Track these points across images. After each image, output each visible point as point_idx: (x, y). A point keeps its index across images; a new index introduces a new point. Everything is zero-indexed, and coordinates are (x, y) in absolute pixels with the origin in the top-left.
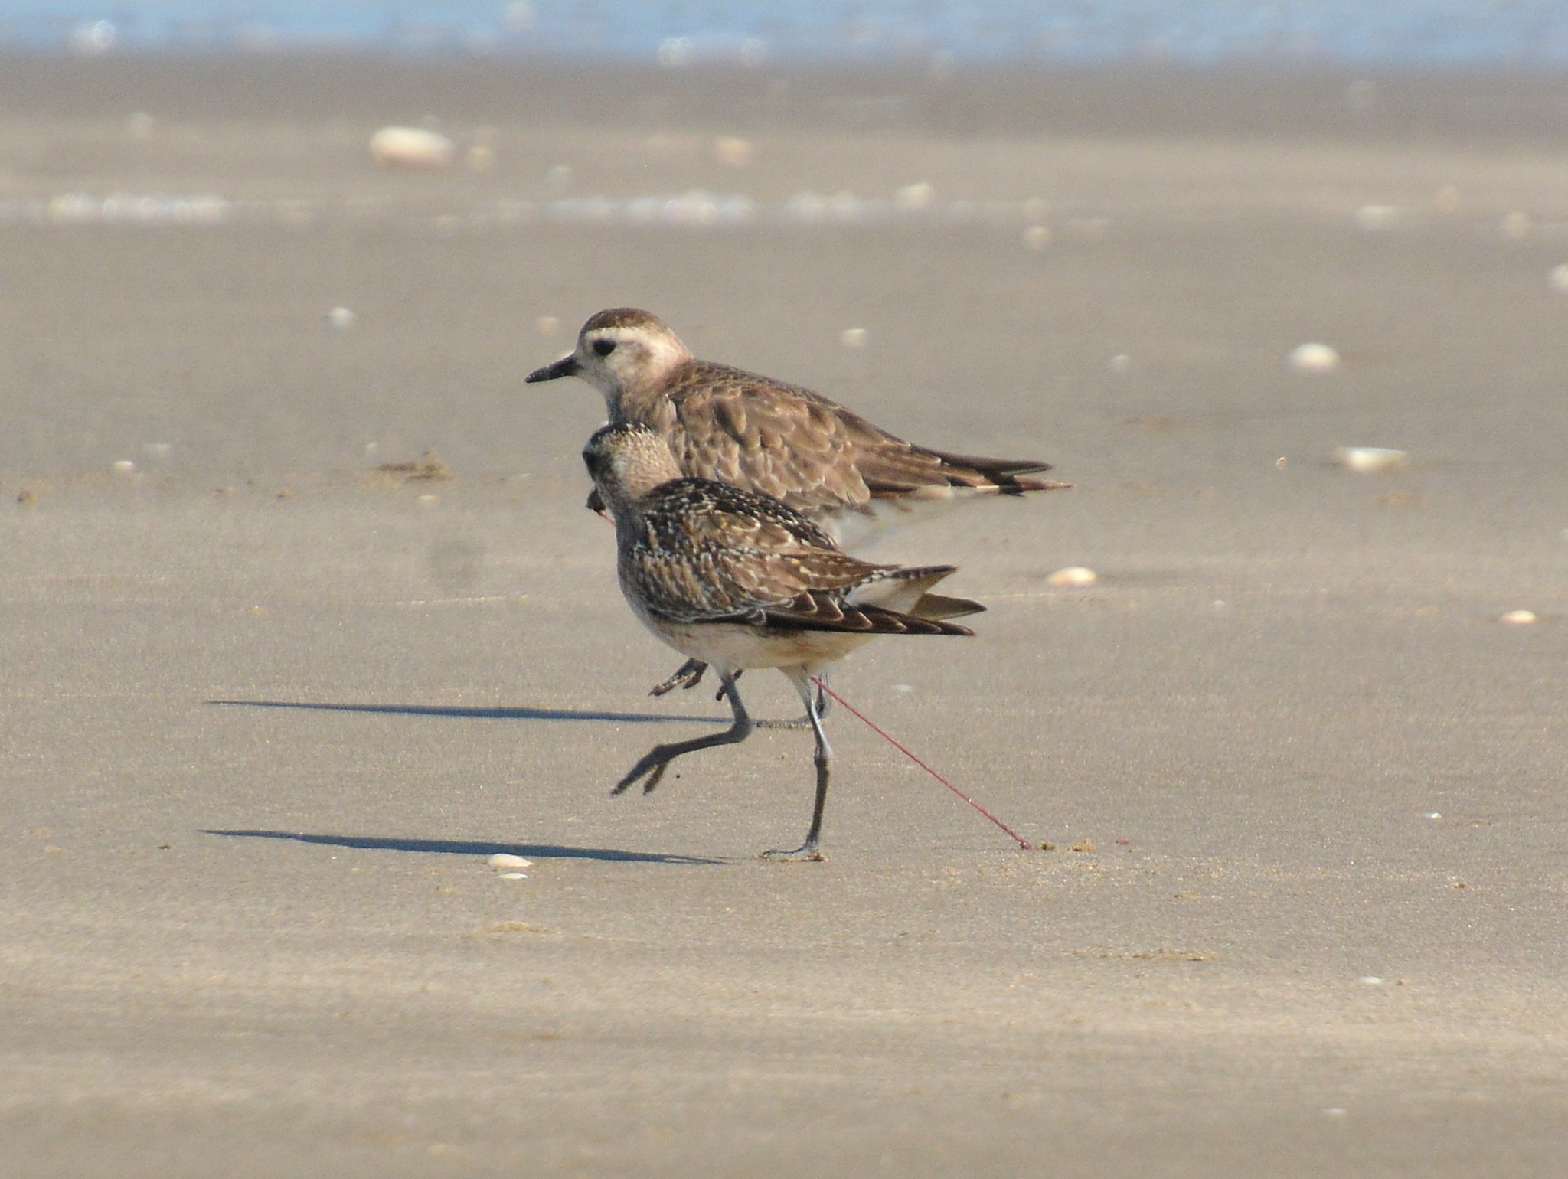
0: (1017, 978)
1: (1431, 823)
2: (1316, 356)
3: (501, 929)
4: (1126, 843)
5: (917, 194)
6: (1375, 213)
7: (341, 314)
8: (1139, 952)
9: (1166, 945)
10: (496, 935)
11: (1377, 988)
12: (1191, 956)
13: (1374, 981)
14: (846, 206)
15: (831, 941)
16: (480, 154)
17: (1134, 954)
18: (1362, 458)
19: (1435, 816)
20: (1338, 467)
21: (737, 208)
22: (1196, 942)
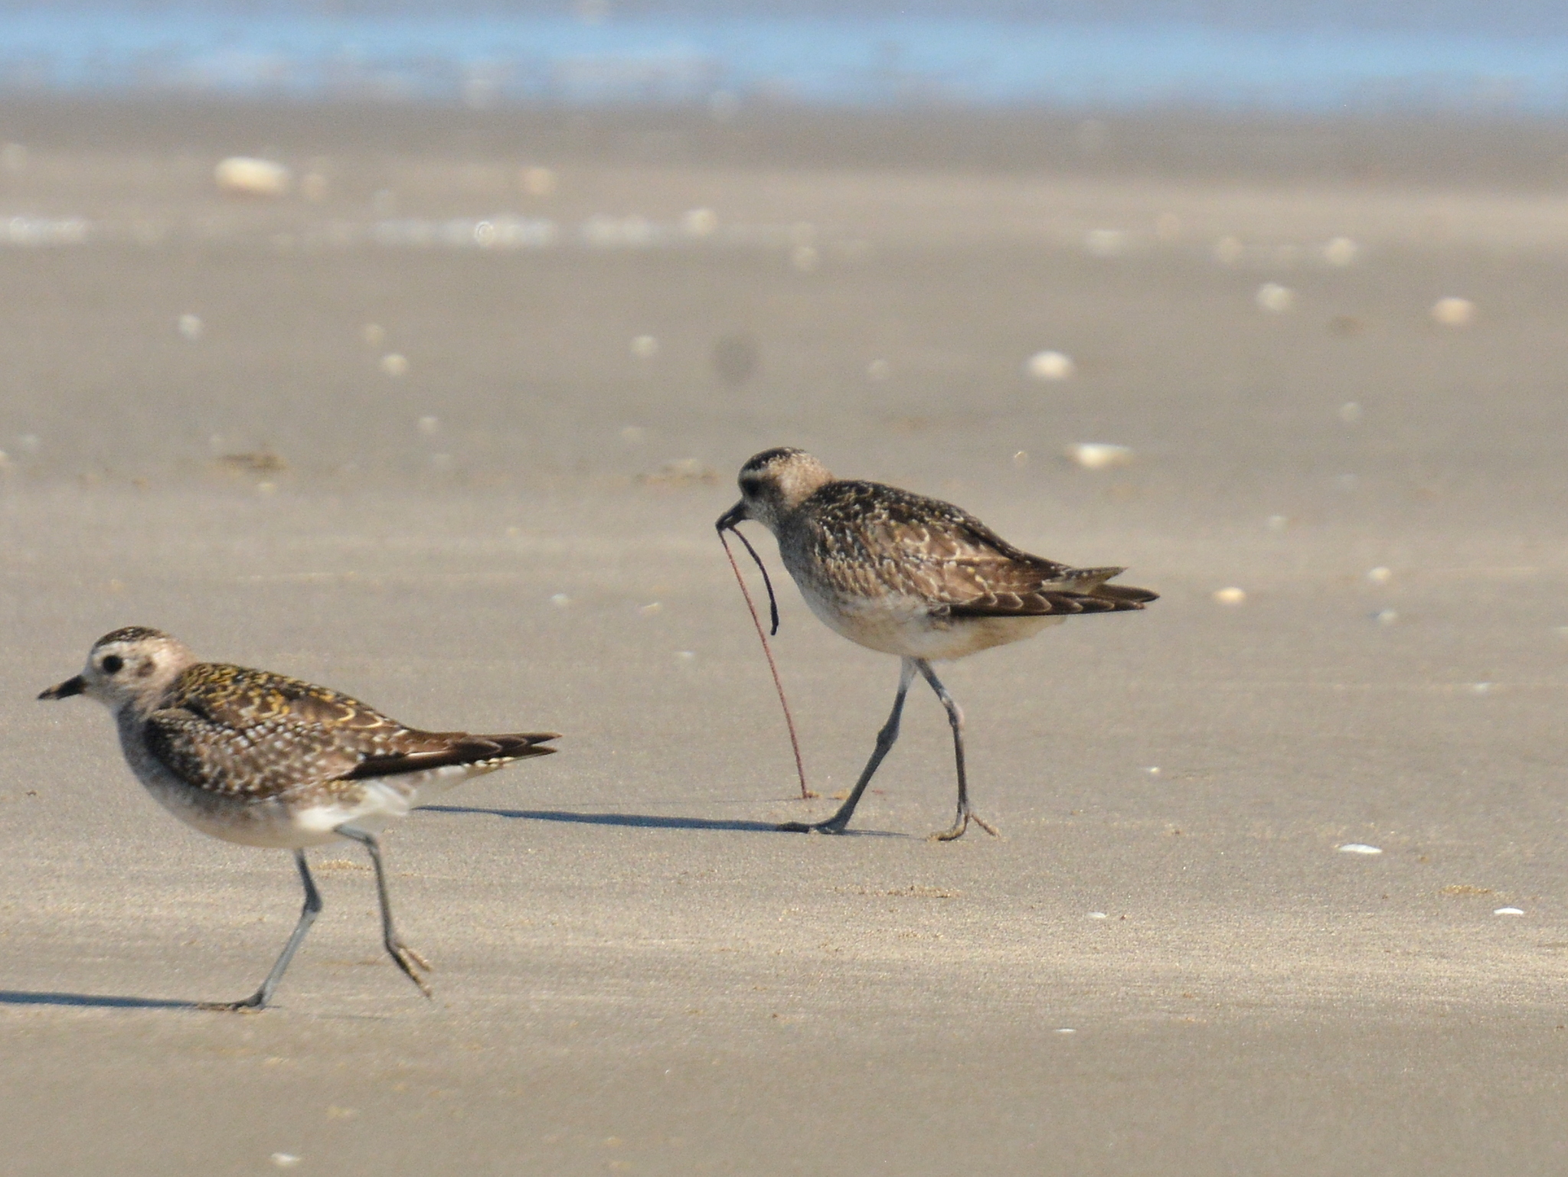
0: (785, 912)
1: (1151, 778)
2: (1051, 364)
3: (329, 866)
4: (881, 793)
5: (699, 221)
6: (1104, 239)
7: (190, 323)
8: (893, 889)
9: (916, 883)
10: (325, 873)
11: (1102, 922)
12: (939, 893)
13: (1101, 916)
14: (635, 231)
15: (620, 880)
16: (315, 181)
17: (888, 891)
18: (1092, 454)
19: (1154, 770)
20: (1069, 463)
21: (538, 232)
22: (944, 880)
